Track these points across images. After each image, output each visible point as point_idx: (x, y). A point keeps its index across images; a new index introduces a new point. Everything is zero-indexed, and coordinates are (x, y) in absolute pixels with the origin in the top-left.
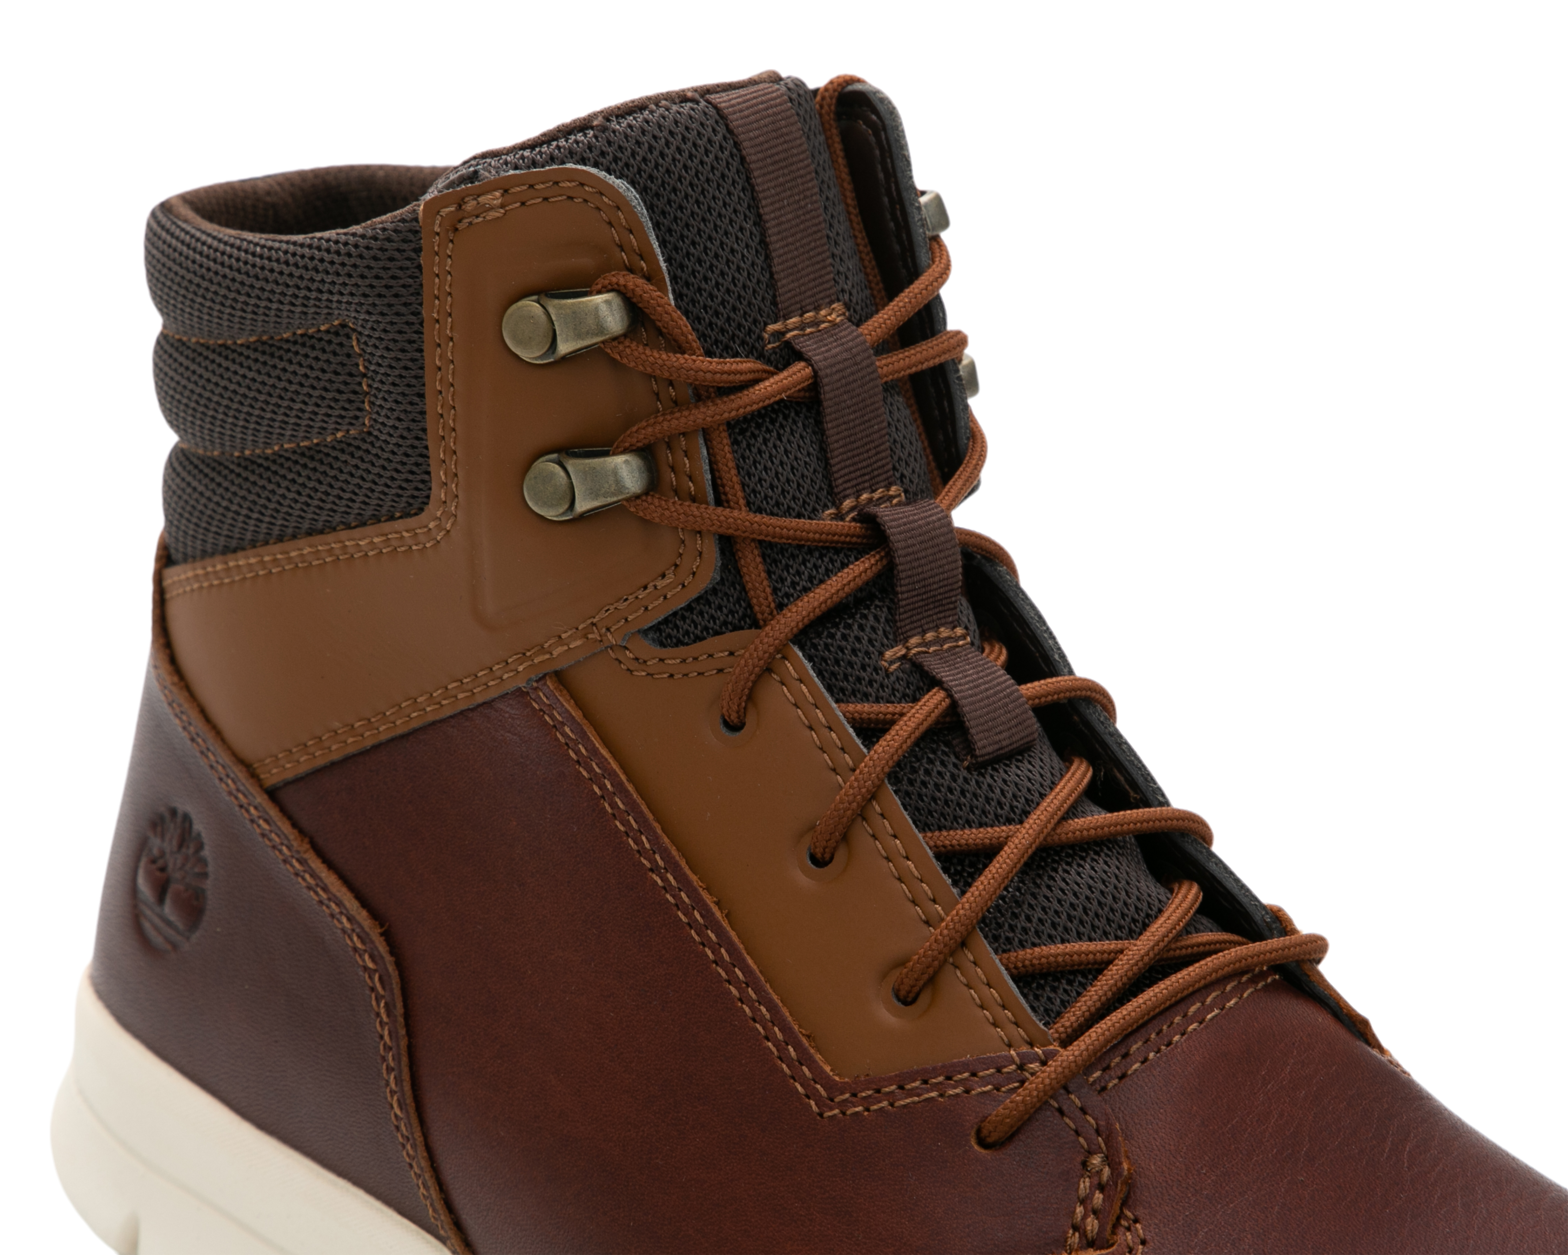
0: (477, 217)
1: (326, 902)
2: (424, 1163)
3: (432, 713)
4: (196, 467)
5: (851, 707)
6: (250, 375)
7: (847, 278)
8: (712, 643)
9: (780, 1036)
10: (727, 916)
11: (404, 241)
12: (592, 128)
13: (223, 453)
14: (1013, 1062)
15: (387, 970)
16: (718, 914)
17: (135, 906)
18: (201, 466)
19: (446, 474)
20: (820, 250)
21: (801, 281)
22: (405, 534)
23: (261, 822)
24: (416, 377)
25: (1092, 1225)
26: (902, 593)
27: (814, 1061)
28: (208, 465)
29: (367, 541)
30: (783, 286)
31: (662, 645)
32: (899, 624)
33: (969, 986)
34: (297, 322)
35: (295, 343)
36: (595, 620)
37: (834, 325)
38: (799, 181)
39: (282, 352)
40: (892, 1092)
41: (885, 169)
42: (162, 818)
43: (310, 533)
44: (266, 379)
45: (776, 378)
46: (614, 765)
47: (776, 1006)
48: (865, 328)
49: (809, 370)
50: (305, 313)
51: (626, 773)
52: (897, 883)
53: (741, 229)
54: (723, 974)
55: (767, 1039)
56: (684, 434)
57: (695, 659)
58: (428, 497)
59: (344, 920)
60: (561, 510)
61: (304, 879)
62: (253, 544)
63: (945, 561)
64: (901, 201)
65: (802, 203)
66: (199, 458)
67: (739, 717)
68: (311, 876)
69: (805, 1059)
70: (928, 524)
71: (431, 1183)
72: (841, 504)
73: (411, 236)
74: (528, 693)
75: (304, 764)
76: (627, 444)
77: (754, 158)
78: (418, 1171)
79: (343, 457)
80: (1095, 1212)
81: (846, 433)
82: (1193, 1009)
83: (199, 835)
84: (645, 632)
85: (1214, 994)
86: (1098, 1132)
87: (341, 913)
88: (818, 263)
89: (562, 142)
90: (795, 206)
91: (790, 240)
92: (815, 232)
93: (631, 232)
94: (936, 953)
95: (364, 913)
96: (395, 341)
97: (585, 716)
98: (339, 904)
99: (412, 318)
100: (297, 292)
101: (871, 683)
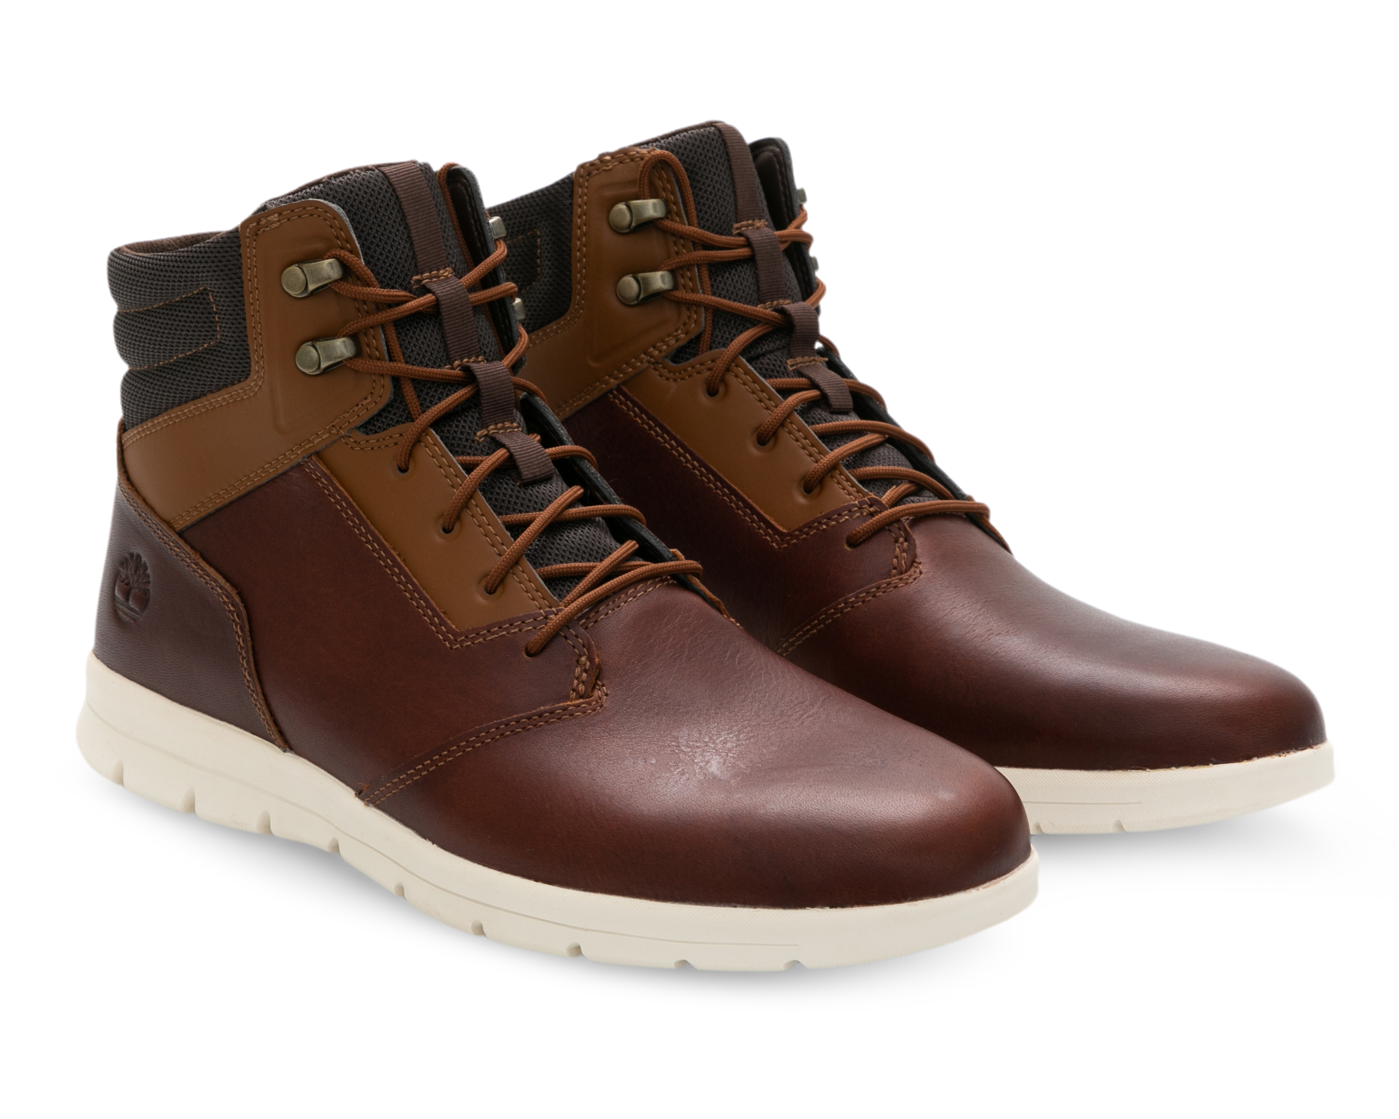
0: (267, 227)
1: (209, 582)
2: (262, 702)
3: (258, 481)
4: (136, 376)
5: (460, 458)
6: (161, 321)
7: (453, 257)
8: (391, 430)
9: (430, 613)
10: (404, 560)
11: (232, 242)
12: (322, 183)
13: (149, 366)
14: (542, 615)
15: (240, 610)
16: (399, 560)
17: (114, 606)
18: (139, 375)
19: (258, 357)
20: (438, 242)
21: (430, 256)
22: (240, 391)
23: (176, 549)
24: (241, 310)
25: (582, 688)
26: (484, 403)
27: (447, 623)
28: (142, 374)
29: (221, 398)
30: (420, 258)
31: (368, 434)
32: (483, 419)
33: (520, 583)
34: (182, 291)
35: (182, 302)
36: (334, 424)
37: (447, 277)
38: (426, 208)
39: (175, 307)
40: (485, 634)
41: (471, 206)
42: (126, 560)
43: (195, 398)
44: (168, 321)
45: (417, 300)
46: (346, 494)
47: (428, 599)
48: (463, 280)
49: (434, 297)
50: (186, 286)
51: (352, 497)
52: (484, 537)
53: (398, 230)
54: (402, 587)
55: (425, 616)
56: (372, 327)
57: (384, 439)
58: (250, 371)
59: (218, 589)
60: (314, 369)
61: (198, 573)
62: (166, 410)
63: (505, 389)
64: (479, 220)
65: (428, 219)
66: (138, 372)
67: (405, 465)
68: (201, 570)
69: (442, 623)
70: (496, 371)
71: (266, 712)
72: (453, 363)
73: (235, 240)
74: (303, 465)
75: (196, 516)
76: (344, 333)
77: (402, 196)
78: (259, 707)
79: (208, 356)
80: (583, 682)
81: (454, 329)
82: (631, 591)
83: (145, 563)
84: (359, 428)
85: (641, 585)
86: (584, 646)
87: (217, 586)
88: (438, 248)
89: (308, 190)
90: (425, 220)
91: (422, 236)
92: (436, 233)
93: (342, 230)
94: (503, 567)
95: (228, 584)
96: (230, 292)
97: (332, 473)
98: (215, 581)
99: (238, 280)
100: (181, 275)
101: (471, 448)
